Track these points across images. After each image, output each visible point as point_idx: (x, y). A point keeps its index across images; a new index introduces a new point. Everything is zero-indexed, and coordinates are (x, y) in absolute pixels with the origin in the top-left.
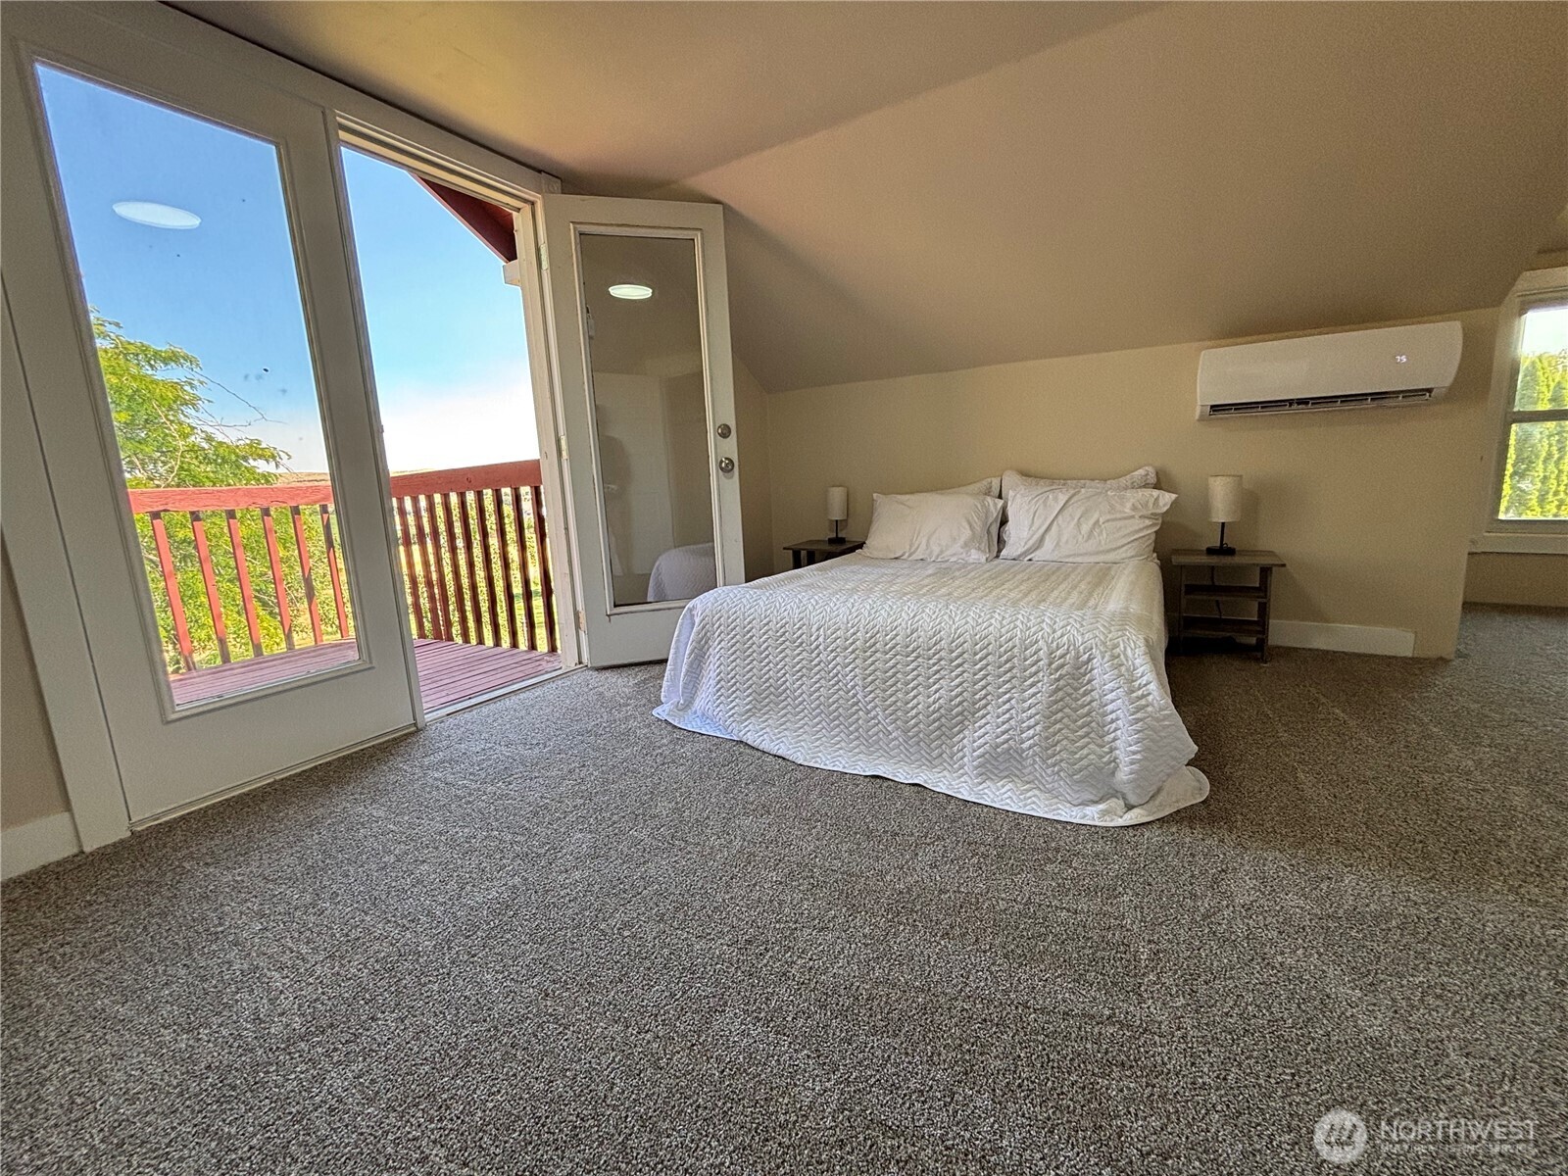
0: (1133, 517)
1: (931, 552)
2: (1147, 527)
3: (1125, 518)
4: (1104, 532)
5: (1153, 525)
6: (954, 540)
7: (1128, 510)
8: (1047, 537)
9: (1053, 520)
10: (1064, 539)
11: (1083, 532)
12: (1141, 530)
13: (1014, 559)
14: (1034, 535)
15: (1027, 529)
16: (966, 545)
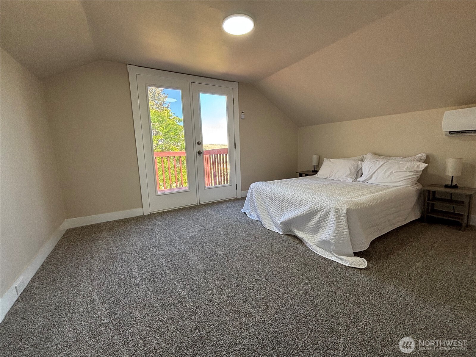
0: (406, 171)
1: (336, 177)
2: (412, 175)
3: (403, 171)
4: (394, 176)
5: (415, 175)
6: (344, 174)
7: (405, 169)
8: (373, 176)
9: (376, 170)
10: (379, 177)
11: (386, 175)
12: (409, 176)
13: (362, 182)
14: (369, 175)
15: (367, 172)
16: (347, 176)
